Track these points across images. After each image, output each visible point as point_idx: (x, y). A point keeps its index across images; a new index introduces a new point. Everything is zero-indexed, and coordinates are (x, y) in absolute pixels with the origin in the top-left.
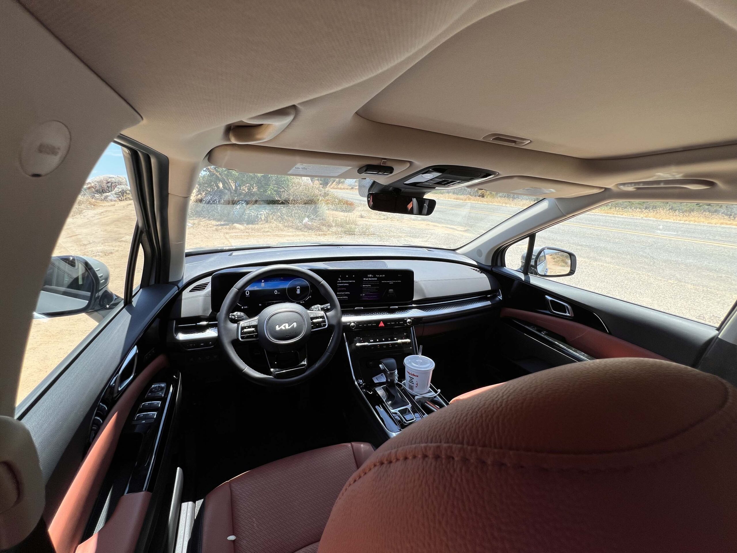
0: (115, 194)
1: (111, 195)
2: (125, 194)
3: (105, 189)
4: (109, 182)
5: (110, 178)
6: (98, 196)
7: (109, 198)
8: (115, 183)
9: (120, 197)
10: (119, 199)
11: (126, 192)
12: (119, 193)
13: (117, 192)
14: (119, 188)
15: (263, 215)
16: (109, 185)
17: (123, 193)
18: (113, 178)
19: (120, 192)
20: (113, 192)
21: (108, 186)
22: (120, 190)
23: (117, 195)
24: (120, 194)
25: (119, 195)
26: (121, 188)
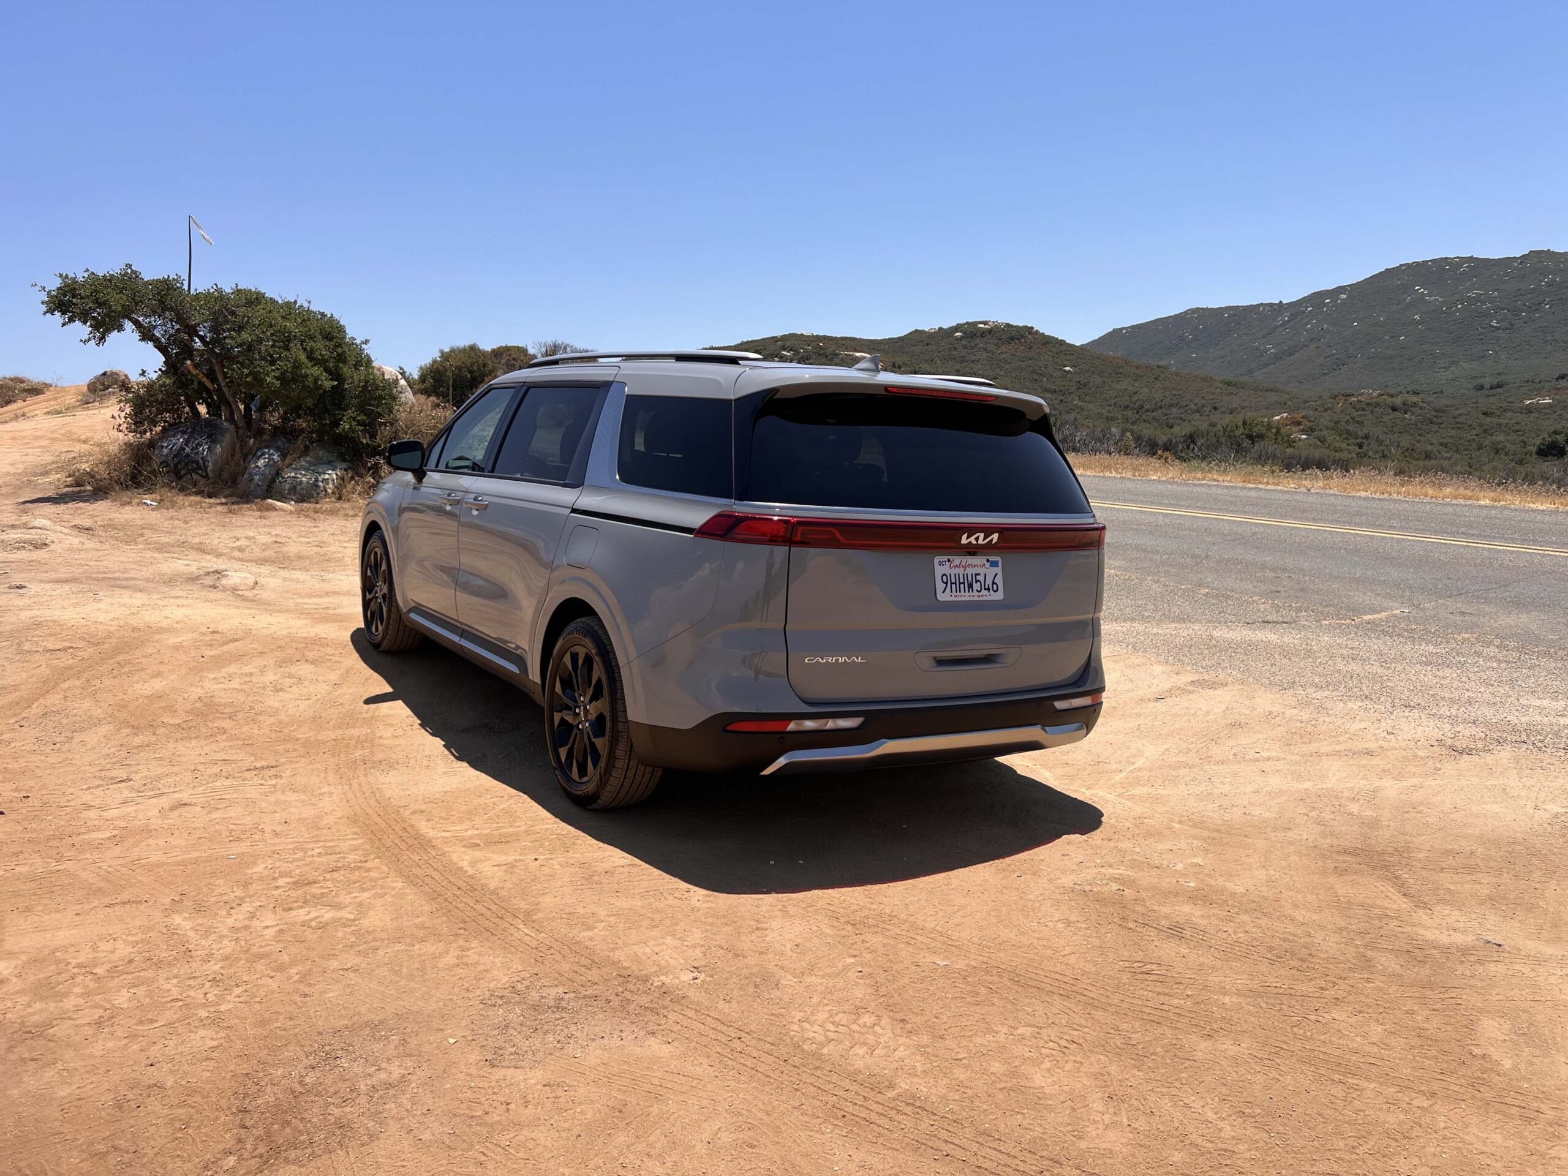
15: (330, 482)
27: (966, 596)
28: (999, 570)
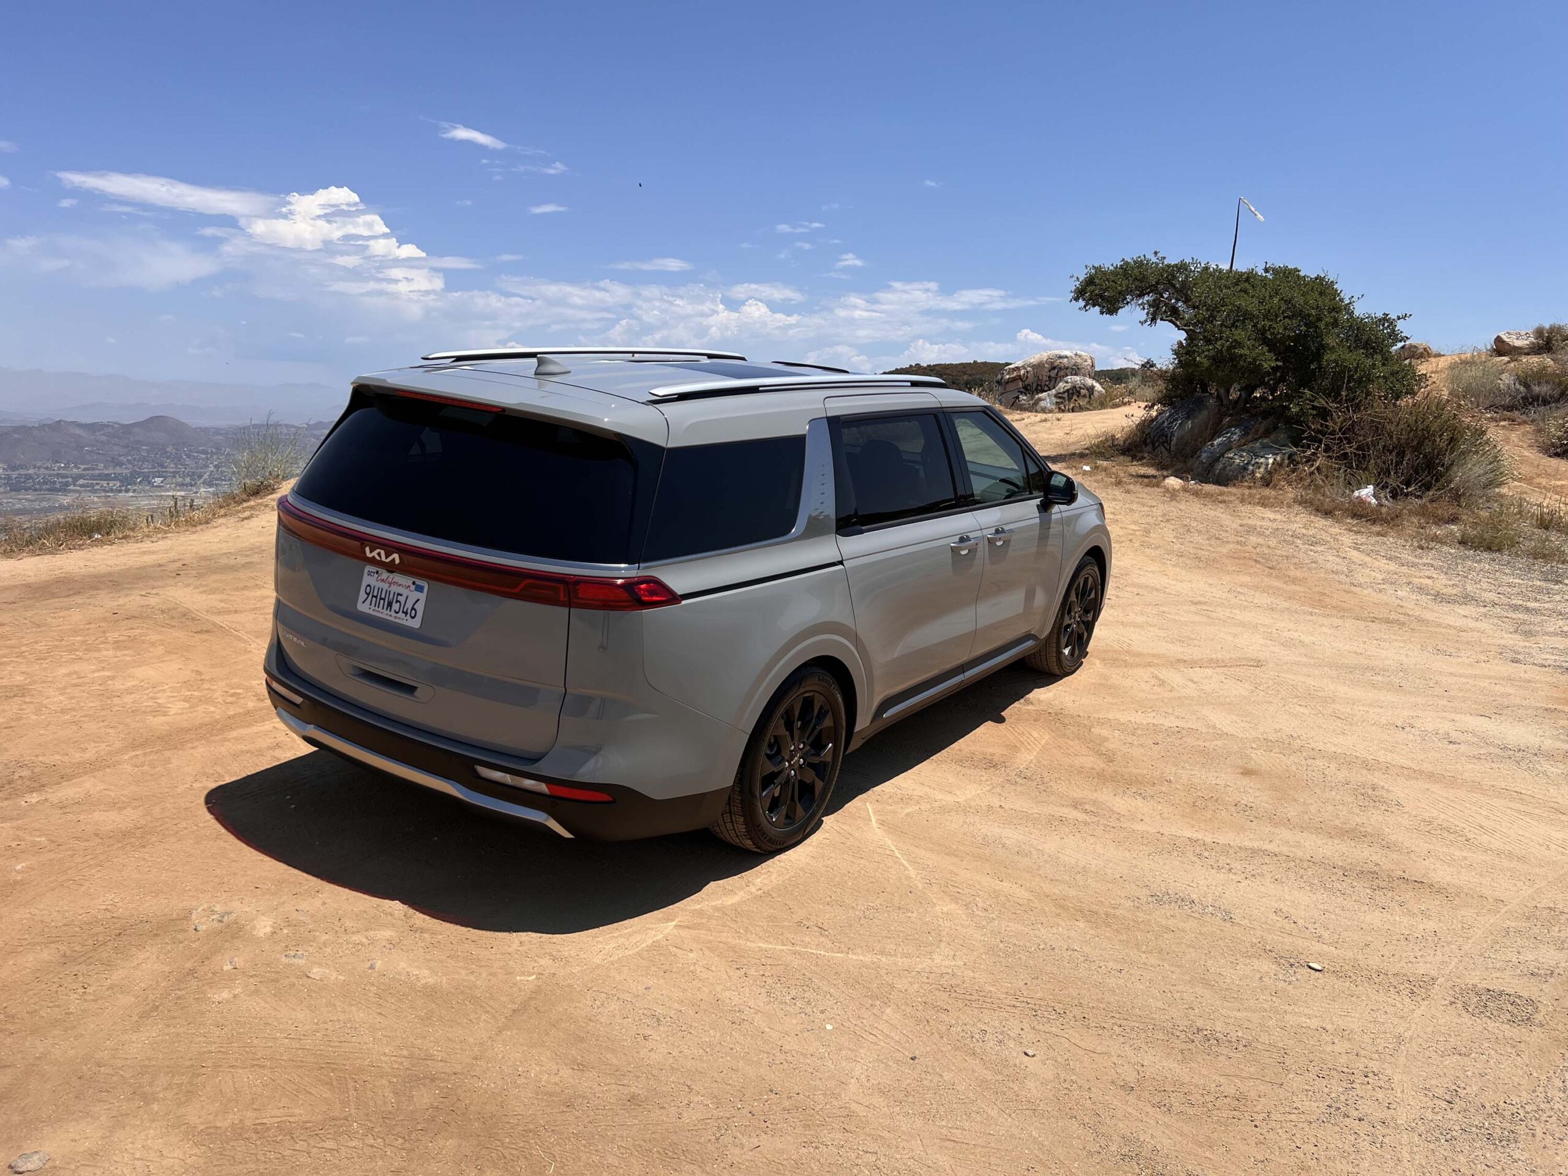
0: (1056, 396)
1: (1047, 399)
2: (1075, 397)
3: (1043, 384)
4: (1054, 368)
5: (1060, 357)
6: (1025, 398)
7: (1042, 404)
8: (1067, 368)
9: (1062, 403)
10: (1060, 408)
11: (1079, 392)
12: (1064, 392)
13: (1062, 390)
14: (1067, 382)
15: (1263, 466)
16: (1053, 373)
17: (1073, 394)
18: (1066, 357)
19: (1068, 391)
20: (1054, 391)
21: (1050, 377)
22: (1069, 386)
23: (1060, 398)
24: (1066, 395)
25: (1063, 398)
26: (1072, 383)
27: (384, 614)
28: (423, 596)
